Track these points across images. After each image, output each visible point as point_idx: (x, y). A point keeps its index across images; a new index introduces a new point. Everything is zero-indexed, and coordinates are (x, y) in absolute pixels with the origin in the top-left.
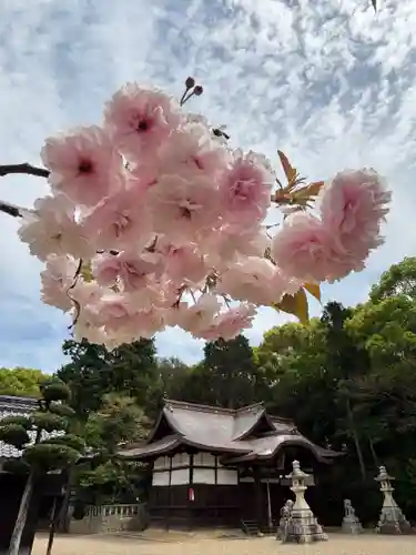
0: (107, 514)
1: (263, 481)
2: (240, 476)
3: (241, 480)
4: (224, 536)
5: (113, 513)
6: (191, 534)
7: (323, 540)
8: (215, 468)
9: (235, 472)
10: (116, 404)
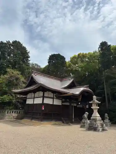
0: (8, 113)
1: (72, 104)
2: (62, 102)
3: (63, 104)
4: (55, 124)
5: (10, 113)
6: (42, 122)
7: (106, 130)
8: (53, 98)
9: (61, 100)
10: (13, 73)
